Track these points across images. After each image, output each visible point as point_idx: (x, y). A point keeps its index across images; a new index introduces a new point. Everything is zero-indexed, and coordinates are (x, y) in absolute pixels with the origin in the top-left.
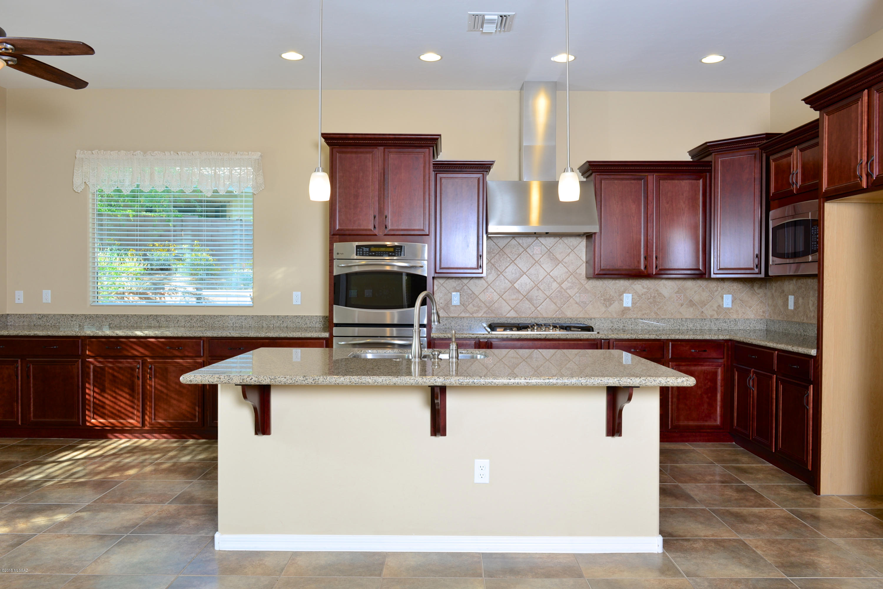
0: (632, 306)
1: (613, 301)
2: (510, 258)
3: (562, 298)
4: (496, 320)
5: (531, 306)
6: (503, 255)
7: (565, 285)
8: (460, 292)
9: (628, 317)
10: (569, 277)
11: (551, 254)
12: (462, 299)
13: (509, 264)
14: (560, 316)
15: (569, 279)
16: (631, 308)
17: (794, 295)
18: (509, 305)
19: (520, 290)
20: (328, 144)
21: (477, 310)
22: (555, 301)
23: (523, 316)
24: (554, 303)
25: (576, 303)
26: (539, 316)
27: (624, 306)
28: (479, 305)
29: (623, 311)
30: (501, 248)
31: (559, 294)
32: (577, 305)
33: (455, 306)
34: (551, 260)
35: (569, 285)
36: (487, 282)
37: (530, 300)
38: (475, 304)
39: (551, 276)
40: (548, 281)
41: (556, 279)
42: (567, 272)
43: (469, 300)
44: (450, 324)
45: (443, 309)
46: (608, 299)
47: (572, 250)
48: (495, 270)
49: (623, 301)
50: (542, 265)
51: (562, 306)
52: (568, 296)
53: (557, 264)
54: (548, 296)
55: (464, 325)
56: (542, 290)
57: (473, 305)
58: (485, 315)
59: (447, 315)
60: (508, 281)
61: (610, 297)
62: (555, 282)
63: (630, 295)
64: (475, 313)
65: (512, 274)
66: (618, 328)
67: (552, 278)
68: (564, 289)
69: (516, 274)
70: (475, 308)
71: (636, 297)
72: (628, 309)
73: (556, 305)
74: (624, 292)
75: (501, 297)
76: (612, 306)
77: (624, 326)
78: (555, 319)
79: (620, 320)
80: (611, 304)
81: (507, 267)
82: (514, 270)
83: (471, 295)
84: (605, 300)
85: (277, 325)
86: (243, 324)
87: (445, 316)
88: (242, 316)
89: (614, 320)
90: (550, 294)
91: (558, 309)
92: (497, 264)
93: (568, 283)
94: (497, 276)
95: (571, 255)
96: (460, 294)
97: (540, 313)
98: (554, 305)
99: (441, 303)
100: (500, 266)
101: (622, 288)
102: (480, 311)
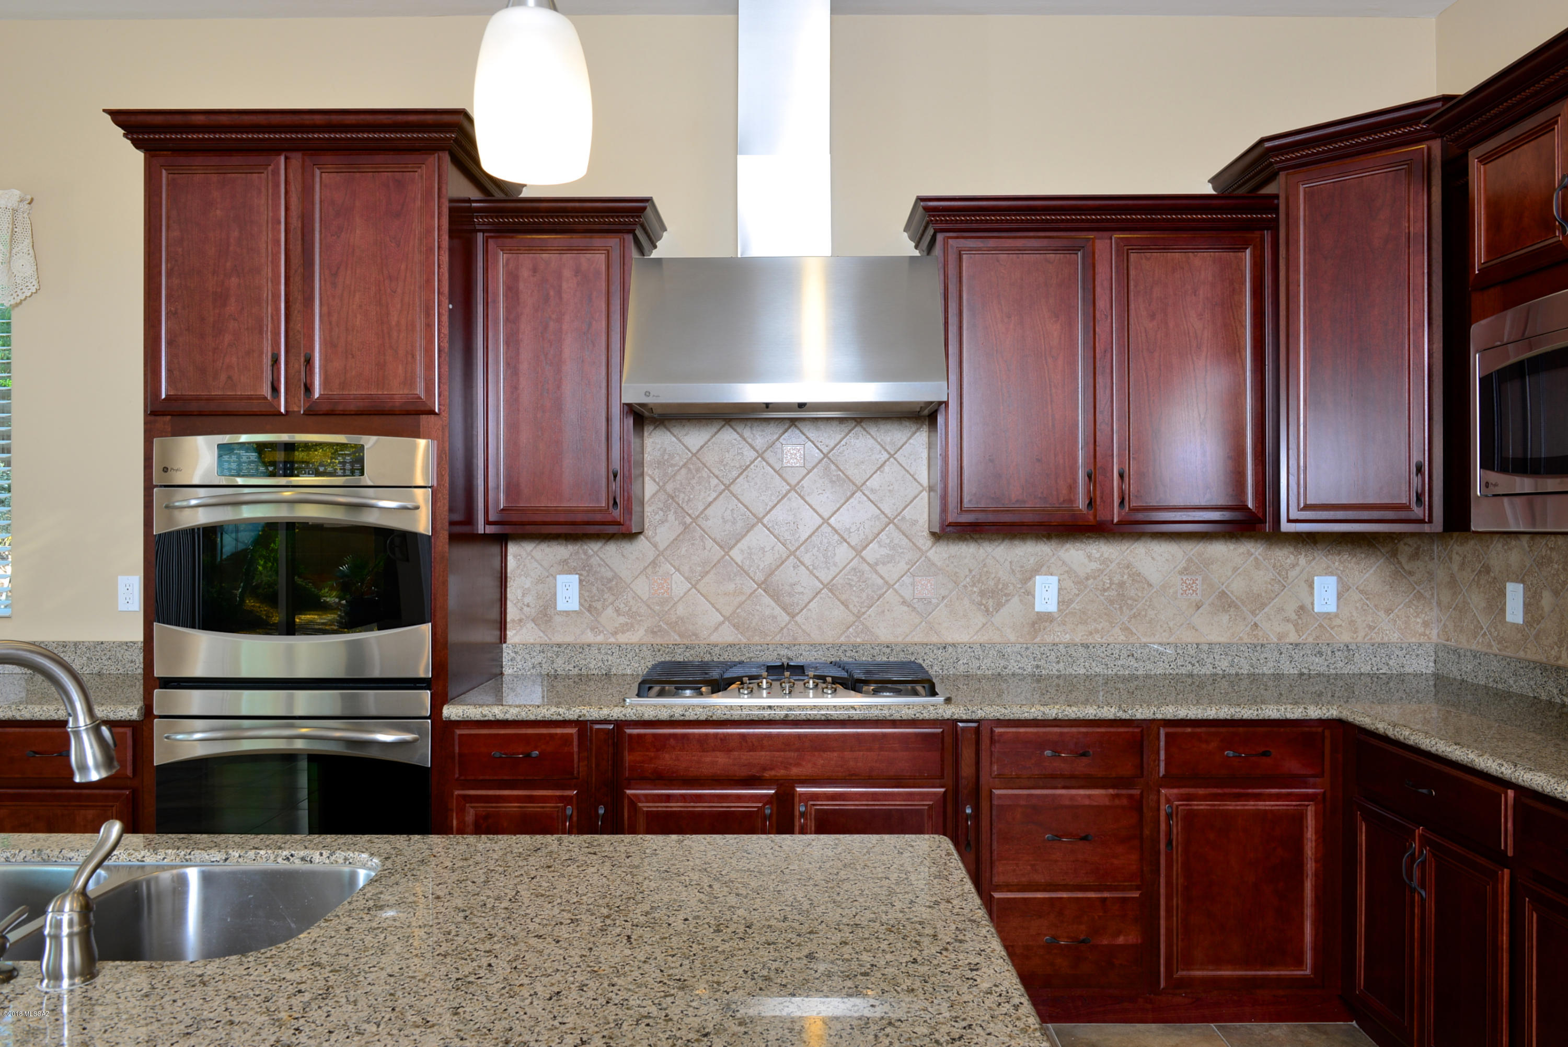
0: (1059, 610)
1: (1006, 595)
2: (717, 477)
3: (862, 590)
4: (679, 651)
5: (778, 611)
6: (698, 470)
7: (873, 552)
8: (580, 575)
9: (1049, 639)
10: (883, 530)
11: (833, 467)
12: (586, 594)
13: (714, 495)
14: (858, 640)
15: (883, 536)
16: (1056, 616)
17: (1522, 581)
18: (717, 610)
19: (746, 568)
20: (137, 144)
21: (627, 624)
22: (843, 597)
23: (756, 639)
24: (842, 603)
25: (904, 602)
26: (801, 640)
27: (1037, 609)
28: (634, 609)
29: (1034, 624)
30: (694, 451)
31: (855, 579)
32: (906, 608)
33: (567, 613)
34: (832, 482)
35: (884, 551)
36: (655, 546)
37: (776, 596)
38: (622, 606)
39: (833, 528)
40: (825, 541)
41: (846, 536)
42: (877, 517)
43: (606, 596)
44: (553, 662)
45: (533, 620)
46: (993, 592)
47: (891, 456)
48: (676, 512)
49: (1034, 598)
50: (807, 499)
51: (863, 610)
52: (880, 582)
53: (849, 494)
54: (825, 582)
55: (592, 666)
56: (807, 568)
57: (617, 610)
58: (650, 639)
59: (545, 639)
60: (714, 540)
61: (996, 585)
62: (845, 544)
63: (1054, 580)
64: (623, 632)
65: (725, 521)
66: (1020, 671)
67: (836, 531)
68: (868, 564)
69: (734, 522)
70: (622, 620)
71: (1068, 584)
72: (1046, 618)
73: (847, 607)
74: (1036, 571)
75: (694, 586)
76: (1004, 611)
77: (1038, 667)
78: (844, 648)
79: (1027, 648)
80: (999, 606)
81: (710, 504)
82: (729, 512)
83: (610, 580)
84: (982, 593)
87: (538, 640)
89: (1009, 650)
90: (830, 578)
91: (852, 618)
92: (682, 495)
93: (880, 546)
94: (681, 528)
95: (886, 468)
96: (581, 581)
97: (804, 631)
98: (842, 607)
99: (528, 606)
100: (689, 500)
101: (1032, 561)
102: (636, 627)
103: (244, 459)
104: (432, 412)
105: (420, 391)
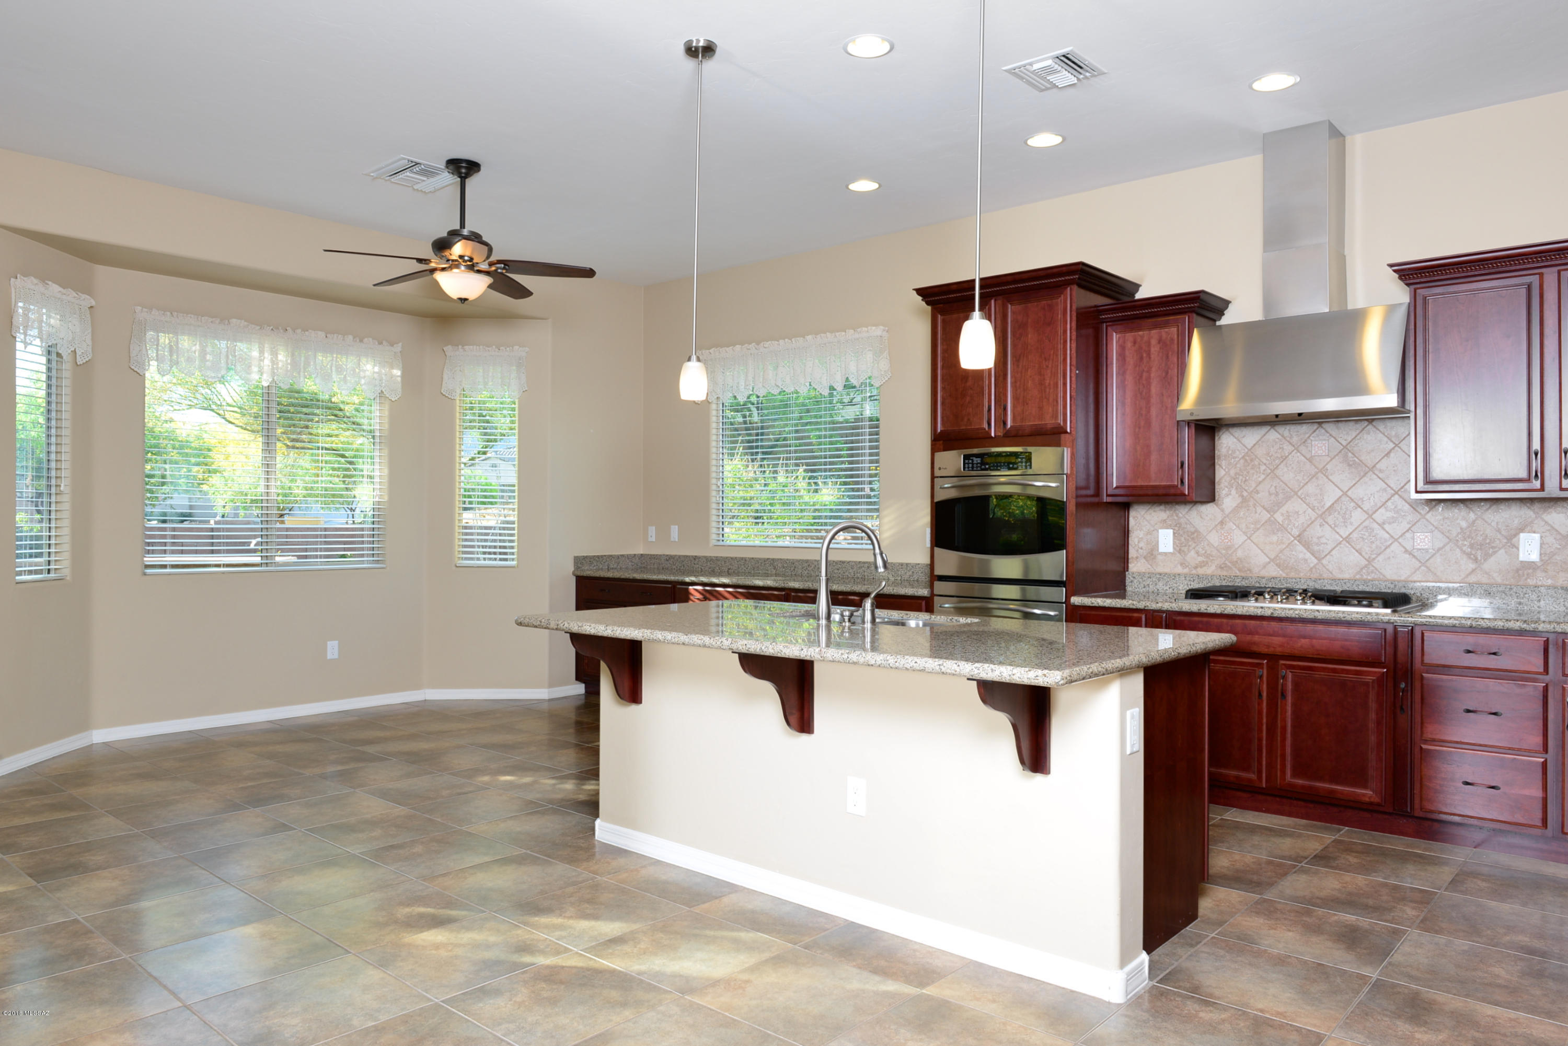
0: (1541, 560)
1: (1493, 547)
2: (1265, 464)
3: (1372, 542)
4: (1238, 580)
5: (1308, 555)
6: (1252, 460)
7: (1381, 515)
8: (1174, 529)
9: (1531, 582)
10: (1389, 499)
11: (1350, 455)
12: (1177, 542)
13: (1263, 477)
14: (1369, 578)
15: (1389, 504)
16: (1539, 564)
18: (1265, 554)
19: (1285, 526)
20: (928, 303)
21: (1203, 562)
22: (1358, 547)
23: (1292, 575)
24: (1357, 551)
25: (1406, 551)
26: (1325, 576)
27: (1521, 558)
28: (1208, 552)
29: (1517, 571)
30: (1249, 448)
31: (1367, 534)
32: (1407, 556)
33: (1166, 554)
34: (1349, 465)
35: (1389, 514)
36: (1223, 510)
37: (1307, 546)
38: (1200, 550)
39: (1350, 498)
40: (1344, 507)
41: (1360, 503)
42: (1385, 490)
43: (1190, 543)
44: (1156, 584)
45: (1145, 558)
46: (1481, 545)
47: (1396, 445)
48: (1236, 489)
49: (1518, 549)
50: (1330, 477)
51: (1373, 556)
52: (1387, 536)
53: (1362, 474)
54: (1344, 536)
55: (1180, 588)
56: (1330, 526)
57: (1197, 553)
58: (1219, 572)
59: (1152, 570)
60: (1264, 507)
61: (1485, 539)
62: (1359, 509)
63: (1537, 536)
64: (1201, 567)
65: (1270, 494)
66: (1504, 606)
67: (1352, 500)
68: (1377, 523)
69: (1277, 494)
70: (1200, 559)
71: (1550, 539)
72: (1530, 565)
73: (1360, 554)
74: (1522, 530)
75: (1249, 538)
76: (1492, 560)
77: (1520, 603)
78: (1357, 582)
79: (1511, 589)
80: (1487, 556)
81: (1260, 483)
82: (1273, 488)
83: (1193, 533)
84: (1472, 546)
85: (906, 577)
86: (866, 574)
87: (1148, 571)
88: (864, 563)
89: (1494, 589)
90: (1347, 533)
91: (1364, 562)
92: (1241, 477)
93: (1387, 510)
94: (1240, 500)
95: (1392, 455)
96: (1174, 533)
97: (1328, 570)
98: (1357, 554)
99: (1141, 548)
100: (1246, 481)
101: (1516, 521)
102: (1210, 563)
103: (975, 462)
104: (1066, 432)
105: (1060, 421)
